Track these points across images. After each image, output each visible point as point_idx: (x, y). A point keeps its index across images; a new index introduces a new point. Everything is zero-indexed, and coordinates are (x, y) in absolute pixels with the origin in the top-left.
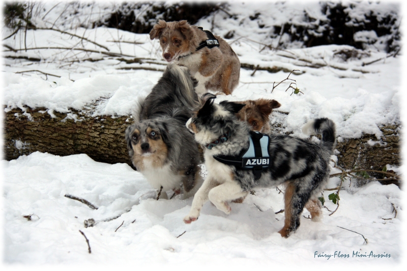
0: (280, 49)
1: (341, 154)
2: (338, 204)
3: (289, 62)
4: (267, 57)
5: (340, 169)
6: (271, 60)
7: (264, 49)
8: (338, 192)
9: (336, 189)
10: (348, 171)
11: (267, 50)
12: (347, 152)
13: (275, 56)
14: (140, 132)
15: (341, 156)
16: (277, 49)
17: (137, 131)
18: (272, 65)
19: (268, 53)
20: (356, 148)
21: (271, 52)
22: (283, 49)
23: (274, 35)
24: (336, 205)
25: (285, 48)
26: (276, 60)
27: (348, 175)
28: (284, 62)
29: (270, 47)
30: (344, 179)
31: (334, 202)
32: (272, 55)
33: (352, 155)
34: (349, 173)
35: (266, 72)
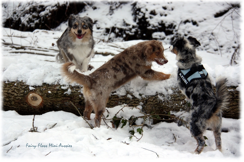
0: (110, 42)
1: (144, 105)
2: (142, 134)
3: (114, 50)
4: (102, 46)
5: (143, 113)
6: (104, 49)
7: (99, 42)
8: (142, 128)
9: (141, 125)
10: (148, 115)
11: (102, 42)
12: (148, 103)
13: (106, 46)
14: (79, 24)
15: (144, 106)
16: (107, 42)
17: (77, 23)
18: (104, 51)
19: (102, 44)
20: (153, 101)
21: (104, 44)
22: (111, 42)
23: (106, 34)
24: (141, 135)
25: (112, 41)
26: (107, 48)
27: (148, 117)
28: (112, 50)
29: (103, 41)
30: (146, 119)
31: (140, 133)
32: (104, 45)
33: (150, 105)
34: (149, 116)
35: (101, 56)
